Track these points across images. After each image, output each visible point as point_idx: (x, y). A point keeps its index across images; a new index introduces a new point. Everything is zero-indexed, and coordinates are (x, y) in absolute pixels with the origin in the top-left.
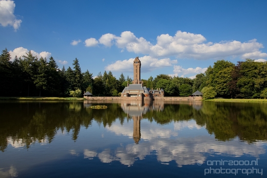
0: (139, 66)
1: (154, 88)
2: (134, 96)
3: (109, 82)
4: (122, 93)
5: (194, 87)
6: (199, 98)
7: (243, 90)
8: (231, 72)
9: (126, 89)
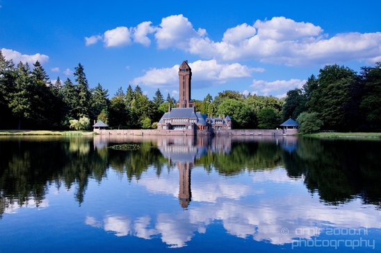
0: (188, 77)
1: (215, 114)
2: (181, 129)
3: (137, 105)
6: (293, 131)
7: (370, 117)
8: (348, 86)
9: (167, 116)
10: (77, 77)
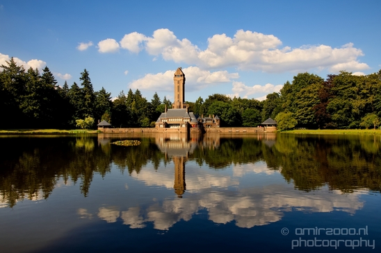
0: (182, 82)
1: (206, 114)
2: (176, 127)
3: (136, 106)
4: (156, 123)
5: (264, 112)
6: (272, 129)
7: (336, 116)
8: (318, 91)
9: (164, 116)
10: (82, 81)
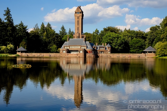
0: (81, 17)
1: (100, 43)
2: (75, 53)
3: (47, 36)
4: (61, 49)
6: (153, 55)
9: (66, 44)
10: (6, 17)
